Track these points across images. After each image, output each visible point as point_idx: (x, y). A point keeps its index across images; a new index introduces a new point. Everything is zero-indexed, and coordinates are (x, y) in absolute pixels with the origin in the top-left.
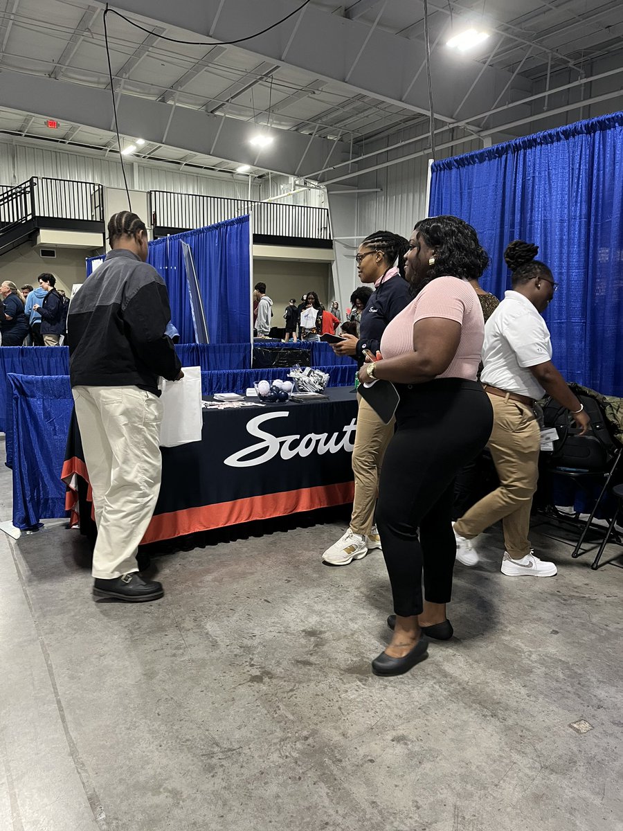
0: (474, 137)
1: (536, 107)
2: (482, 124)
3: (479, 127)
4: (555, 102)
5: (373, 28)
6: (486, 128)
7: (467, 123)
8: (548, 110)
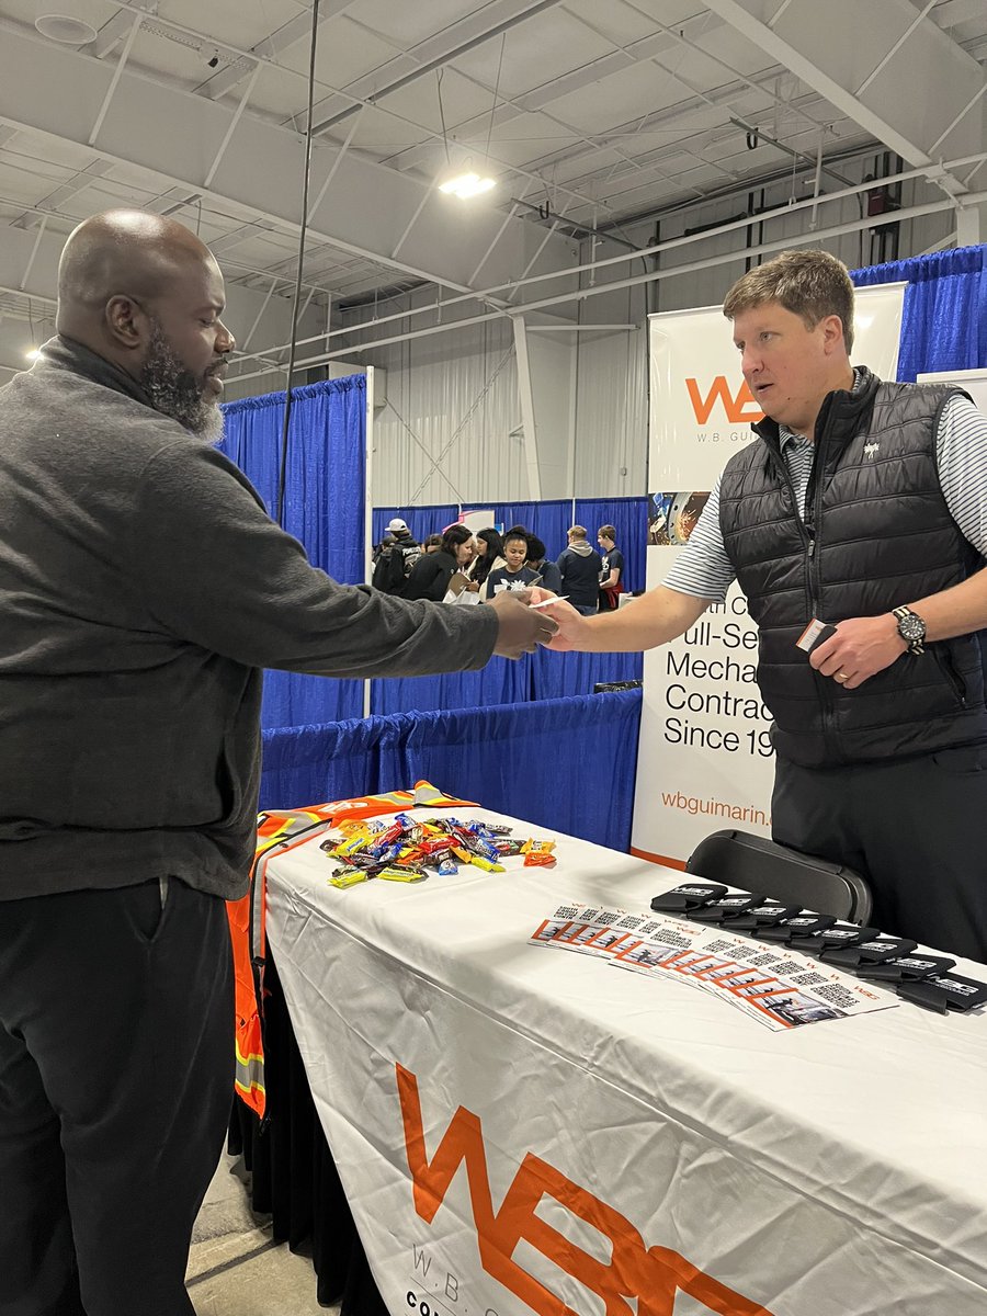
0: (501, 314)
1: (581, 281)
2: (511, 297)
3: (505, 300)
4: (603, 276)
5: (342, 153)
6: (517, 304)
7: (488, 295)
8: (596, 286)
